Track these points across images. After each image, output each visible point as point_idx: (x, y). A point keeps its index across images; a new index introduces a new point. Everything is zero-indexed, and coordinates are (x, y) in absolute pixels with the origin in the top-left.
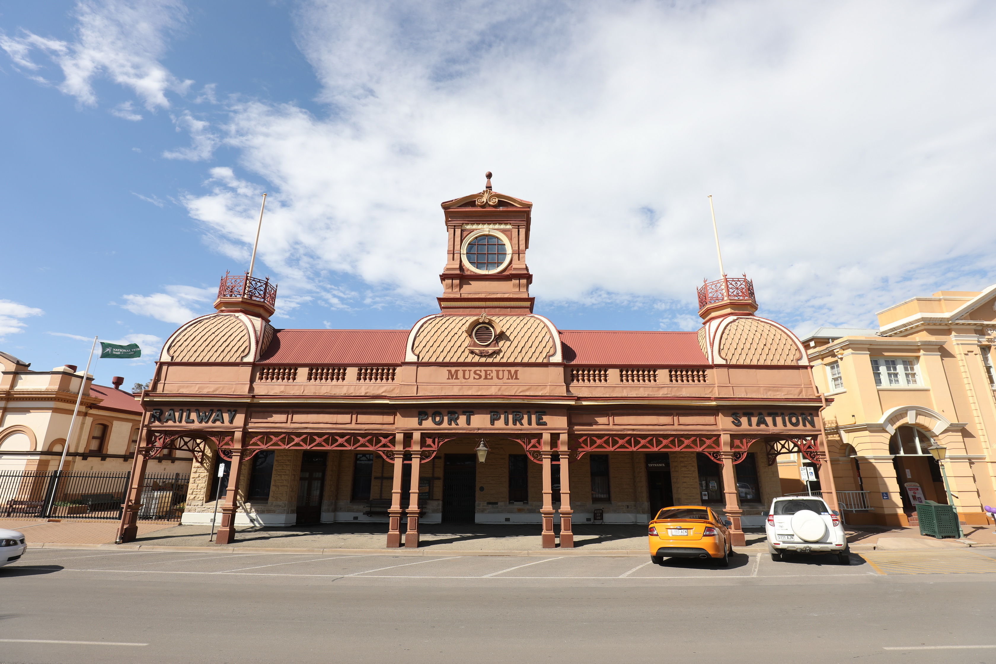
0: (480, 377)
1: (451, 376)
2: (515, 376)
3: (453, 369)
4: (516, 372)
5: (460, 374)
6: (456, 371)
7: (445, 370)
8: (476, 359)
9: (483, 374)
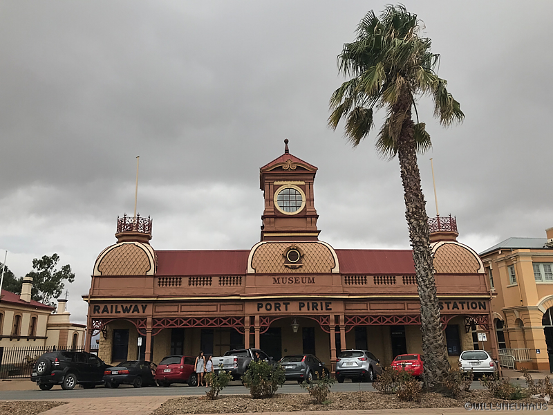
0: (293, 282)
1: (275, 281)
2: (312, 281)
3: (276, 278)
4: (313, 278)
5: (281, 280)
6: (278, 279)
7: (271, 278)
8: (290, 271)
9: (294, 280)
